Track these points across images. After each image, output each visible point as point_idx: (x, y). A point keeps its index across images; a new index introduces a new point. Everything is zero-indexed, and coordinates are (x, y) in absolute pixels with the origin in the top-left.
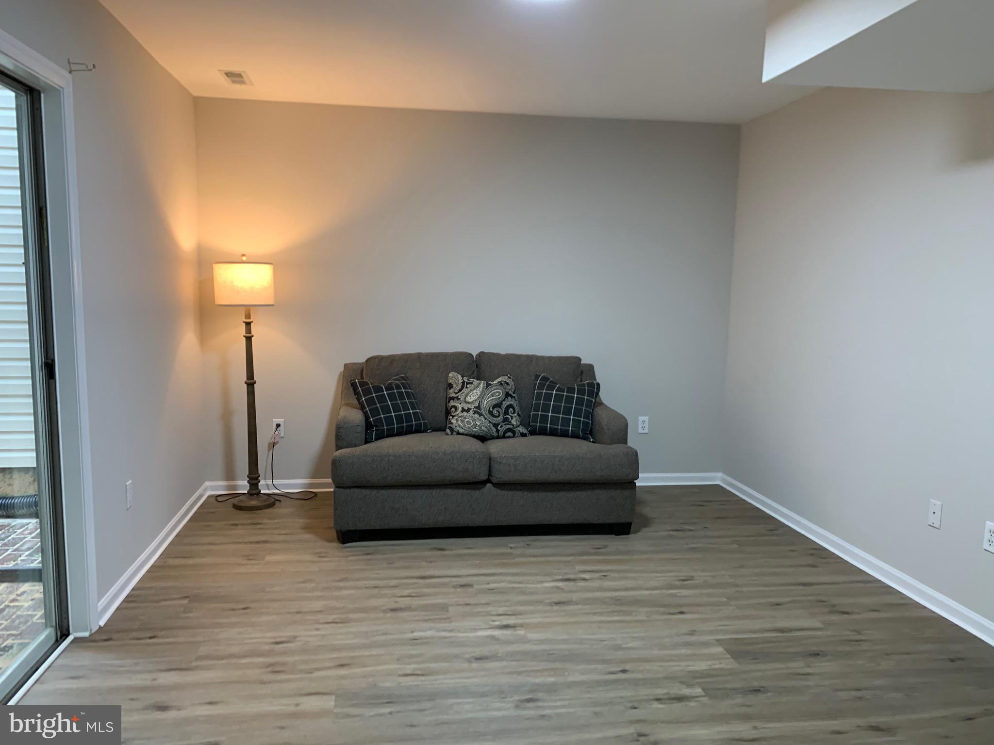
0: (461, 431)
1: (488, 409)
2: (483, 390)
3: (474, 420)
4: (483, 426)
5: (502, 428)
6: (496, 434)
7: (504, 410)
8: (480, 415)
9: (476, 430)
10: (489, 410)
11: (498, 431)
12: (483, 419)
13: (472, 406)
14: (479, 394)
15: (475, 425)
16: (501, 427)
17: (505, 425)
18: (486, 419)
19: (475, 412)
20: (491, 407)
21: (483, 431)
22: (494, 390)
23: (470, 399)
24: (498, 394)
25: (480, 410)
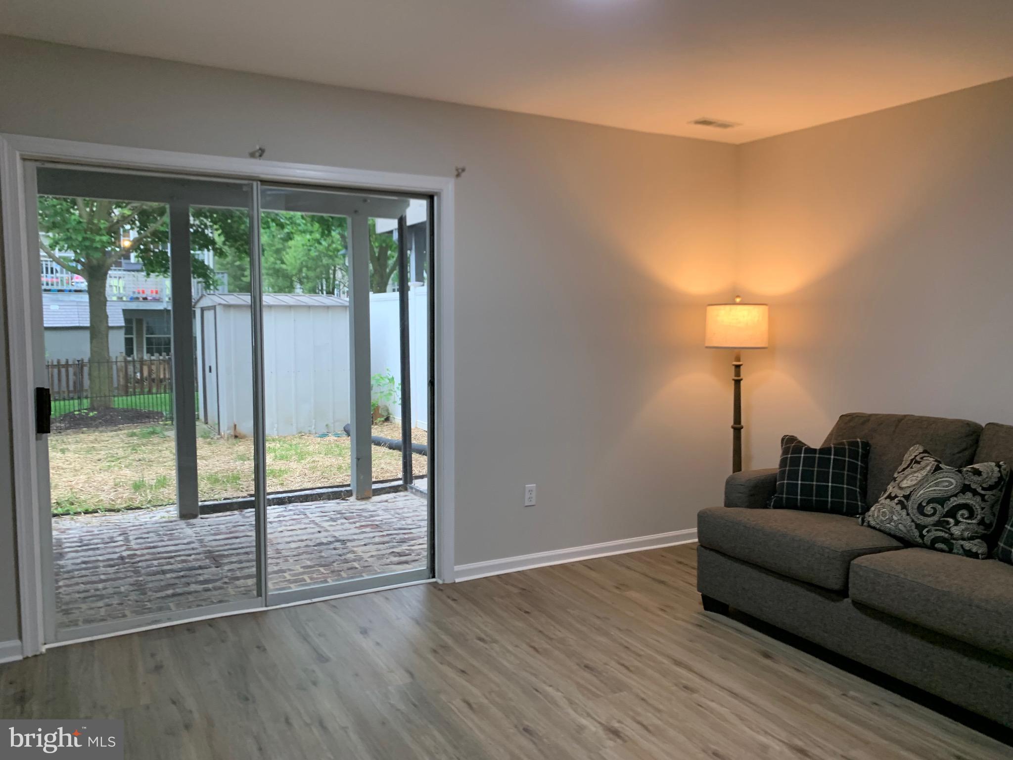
0: (873, 523)
1: (919, 502)
2: (927, 475)
3: (892, 513)
4: (901, 523)
5: (930, 534)
6: (919, 540)
7: (946, 510)
8: (904, 507)
9: (890, 526)
10: (920, 504)
11: (922, 536)
12: (904, 513)
13: (900, 493)
14: (919, 479)
15: (891, 520)
16: (928, 532)
17: (936, 530)
18: (908, 514)
19: (900, 502)
20: (926, 501)
21: (901, 530)
22: (943, 477)
23: (904, 484)
24: (947, 484)
25: (907, 502)
